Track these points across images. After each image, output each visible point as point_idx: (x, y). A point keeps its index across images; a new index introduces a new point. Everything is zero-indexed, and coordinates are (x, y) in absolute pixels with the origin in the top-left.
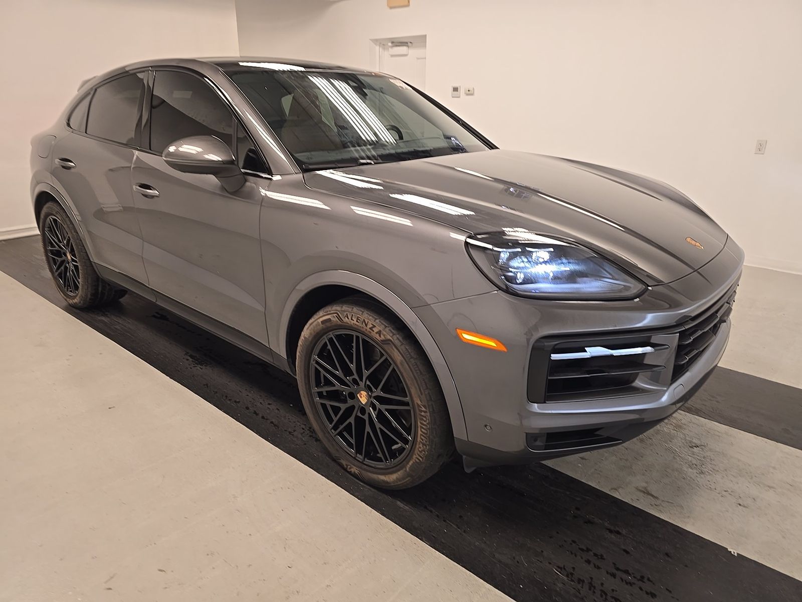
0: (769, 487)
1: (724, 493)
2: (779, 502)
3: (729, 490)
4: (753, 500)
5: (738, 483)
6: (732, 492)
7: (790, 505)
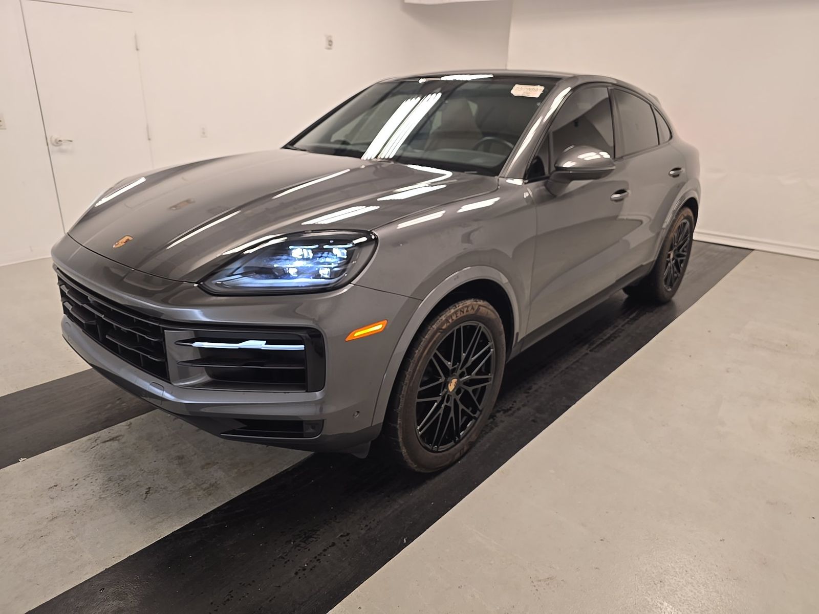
0: (56, 517)
1: (75, 483)
2: (34, 514)
3: (75, 487)
4: (51, 497)
5: (78, 497)
6: (73, 488)
7: (23, 520)
